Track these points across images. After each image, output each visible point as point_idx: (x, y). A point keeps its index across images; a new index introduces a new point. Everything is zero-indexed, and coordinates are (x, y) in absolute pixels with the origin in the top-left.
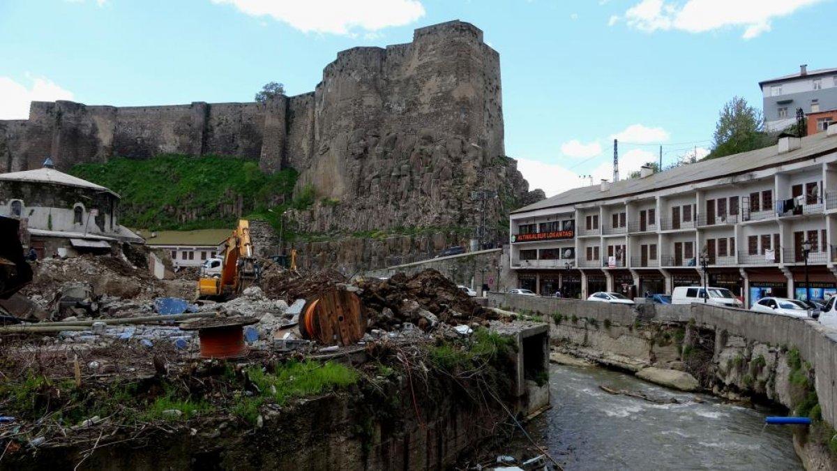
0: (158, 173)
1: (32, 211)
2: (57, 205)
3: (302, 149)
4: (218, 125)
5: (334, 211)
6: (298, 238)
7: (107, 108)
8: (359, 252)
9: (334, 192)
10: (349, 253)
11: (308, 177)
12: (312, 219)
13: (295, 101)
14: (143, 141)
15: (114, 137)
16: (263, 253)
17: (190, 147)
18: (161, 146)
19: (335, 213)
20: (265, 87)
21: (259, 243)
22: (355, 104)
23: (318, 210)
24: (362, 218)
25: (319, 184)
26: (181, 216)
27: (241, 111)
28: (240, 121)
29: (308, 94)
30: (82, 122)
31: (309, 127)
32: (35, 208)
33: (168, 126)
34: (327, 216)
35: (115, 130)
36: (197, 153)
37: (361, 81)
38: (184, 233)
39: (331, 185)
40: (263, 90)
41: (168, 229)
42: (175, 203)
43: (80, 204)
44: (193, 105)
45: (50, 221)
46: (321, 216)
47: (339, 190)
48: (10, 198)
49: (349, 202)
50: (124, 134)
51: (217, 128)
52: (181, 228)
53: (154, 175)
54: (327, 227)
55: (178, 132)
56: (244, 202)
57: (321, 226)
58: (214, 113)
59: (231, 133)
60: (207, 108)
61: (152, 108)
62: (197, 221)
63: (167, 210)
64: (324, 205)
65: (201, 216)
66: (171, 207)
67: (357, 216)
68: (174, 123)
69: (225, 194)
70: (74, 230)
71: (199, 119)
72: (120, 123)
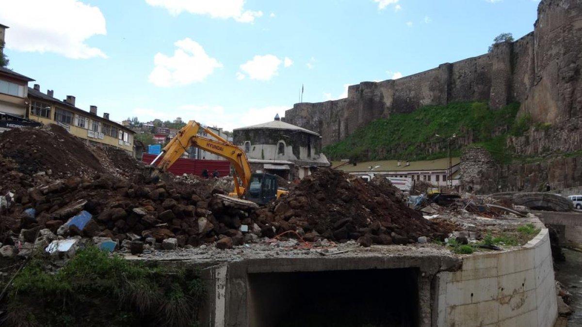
0: (418, 120)
1: (254, 148)
2: (267, 143)
3: (525, 84)
4: (459, 78)
5: (546, 134)
6: (514, 161)
7: (388, 81)
8: (568, 170)
9: (548, 118)
10: (558, 172)
11: (526, 107)
12: (527, 143)
13: (518, 44)
14: (410, 99)
15: (393, 100)
16: (481, 175)
17: (439, 97)
18: (421, 101)
19: (547, 136)
20: (495, 40)
21: (476, 167)
22: (564, 31)
23: (532, 134)
24: (574, 138)
25: (536, 110)
26: (428, 150)
27: (476, 64)
28: (476, 71)
29: (528, 35)
30: (375, 94)
31: (530, 63)
32: (256, 146)
33: (425, 86)
34: (540, 139)
35: (394, 95)
36: (444, 102)
37: (570, 8)
38: (429, 161)
39: (546, 111)
40: (494, 42)
41: (419, 160)
42: (425, 141)
43: (282, 141)
44: (441, 66)
45: (263, 154)
46: (534, 140)
47: (552, 114)
48: (245, 140)
49: (561, 125)
50: (399, 97)
51: (459, 80)
52: (428, 158)
53: (415, 122)
54: (540, 150)
55: (432, 89)
56: (474, 135)
57: (534, 149)
58: (456, 70)
59: (468, 82)
60: (449, 67)
61: (415, 75)
62: (440, 153)
63: (420, 146)
64: (537, 130)
65: (442, 149)
66: (422, 144)
67: (569, 137)
68: (429, 83)
69: (459, 130)
70: (279, 158)
71: (444, 76)
72: (397, 90)
